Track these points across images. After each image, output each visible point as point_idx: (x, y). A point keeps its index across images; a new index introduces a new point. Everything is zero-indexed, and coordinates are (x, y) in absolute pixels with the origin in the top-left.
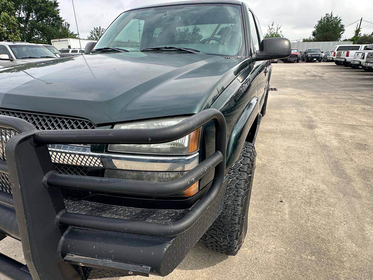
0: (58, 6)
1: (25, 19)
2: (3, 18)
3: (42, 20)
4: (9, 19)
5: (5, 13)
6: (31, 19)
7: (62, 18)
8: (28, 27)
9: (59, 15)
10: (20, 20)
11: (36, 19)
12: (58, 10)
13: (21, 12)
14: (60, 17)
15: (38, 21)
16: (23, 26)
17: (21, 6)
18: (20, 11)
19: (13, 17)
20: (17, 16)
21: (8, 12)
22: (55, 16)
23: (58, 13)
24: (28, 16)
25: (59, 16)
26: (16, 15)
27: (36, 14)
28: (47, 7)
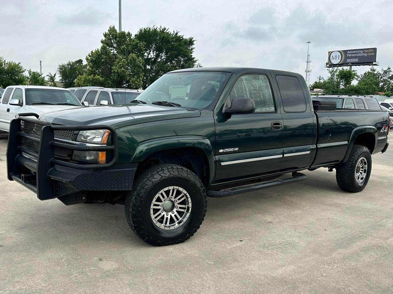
0: (194, 44)
1: (153, 59)
2: (130, 60)
3: (171, 61)
4: (135, 61)
5: (134, 54)
6: (159, 60)
7: (194, 58)
8: (154, 69)
9: (192, 55)
10: (148, 61)
11: (164, 60)
12: (192, 49)
13: (152, 52)
14: (193, 57)
15: (166, 62)
16: (150, 68)
17: (152, 46)
18: (150, 52)
19: (140, 58)
20: (146, 57)
21: (138, 53)
22: (187, 56)
23: (191, 53)
24: (157, 56)
26: (145, 56)
27: (166, 54)
28: (180, 46)
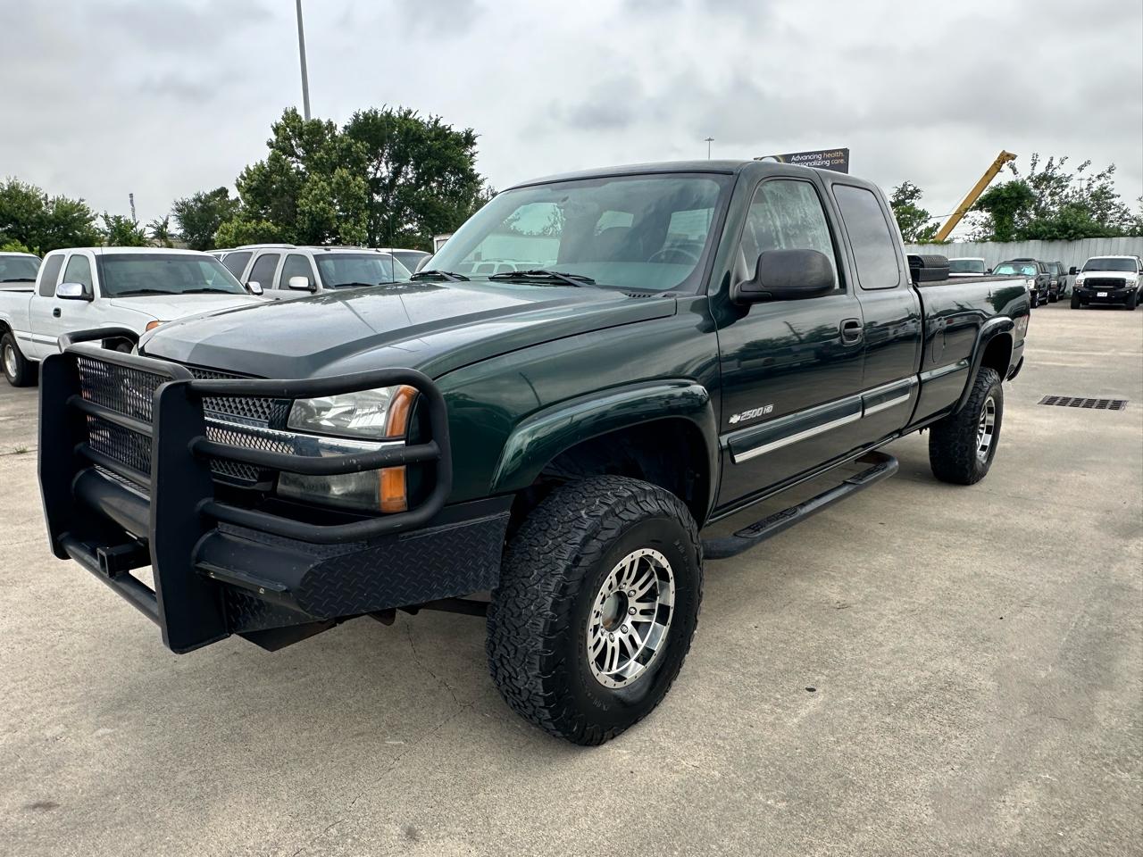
0: (475, 144)
1: (387, 181)
2: (337, 183)
3: (427, 183)
4: (348, 185)
5: (344, 170)
6: (401, 181)
7: (478, 175)
8: (391, 201)
9: (473, 167)
10: (376, 185)
11: (413, 181)
12: (472, 155)
13: (383, 164)
14: (475, 172)
15: (418, 186)
16: (380, 200)
17: (383, 151)
18: (380, 163)
19: (359, 179)
20: (371, 176)
21: (352, 167)
22: (463, 171)
23: (472, 164)
24: (397, 173)
25: (472, 170)
26: (368, 173)
27: (417, 167)
28: (446, 149)
